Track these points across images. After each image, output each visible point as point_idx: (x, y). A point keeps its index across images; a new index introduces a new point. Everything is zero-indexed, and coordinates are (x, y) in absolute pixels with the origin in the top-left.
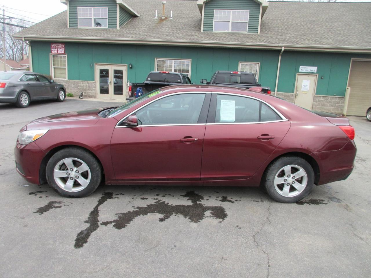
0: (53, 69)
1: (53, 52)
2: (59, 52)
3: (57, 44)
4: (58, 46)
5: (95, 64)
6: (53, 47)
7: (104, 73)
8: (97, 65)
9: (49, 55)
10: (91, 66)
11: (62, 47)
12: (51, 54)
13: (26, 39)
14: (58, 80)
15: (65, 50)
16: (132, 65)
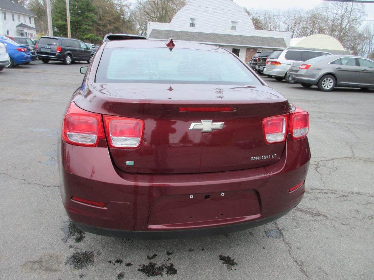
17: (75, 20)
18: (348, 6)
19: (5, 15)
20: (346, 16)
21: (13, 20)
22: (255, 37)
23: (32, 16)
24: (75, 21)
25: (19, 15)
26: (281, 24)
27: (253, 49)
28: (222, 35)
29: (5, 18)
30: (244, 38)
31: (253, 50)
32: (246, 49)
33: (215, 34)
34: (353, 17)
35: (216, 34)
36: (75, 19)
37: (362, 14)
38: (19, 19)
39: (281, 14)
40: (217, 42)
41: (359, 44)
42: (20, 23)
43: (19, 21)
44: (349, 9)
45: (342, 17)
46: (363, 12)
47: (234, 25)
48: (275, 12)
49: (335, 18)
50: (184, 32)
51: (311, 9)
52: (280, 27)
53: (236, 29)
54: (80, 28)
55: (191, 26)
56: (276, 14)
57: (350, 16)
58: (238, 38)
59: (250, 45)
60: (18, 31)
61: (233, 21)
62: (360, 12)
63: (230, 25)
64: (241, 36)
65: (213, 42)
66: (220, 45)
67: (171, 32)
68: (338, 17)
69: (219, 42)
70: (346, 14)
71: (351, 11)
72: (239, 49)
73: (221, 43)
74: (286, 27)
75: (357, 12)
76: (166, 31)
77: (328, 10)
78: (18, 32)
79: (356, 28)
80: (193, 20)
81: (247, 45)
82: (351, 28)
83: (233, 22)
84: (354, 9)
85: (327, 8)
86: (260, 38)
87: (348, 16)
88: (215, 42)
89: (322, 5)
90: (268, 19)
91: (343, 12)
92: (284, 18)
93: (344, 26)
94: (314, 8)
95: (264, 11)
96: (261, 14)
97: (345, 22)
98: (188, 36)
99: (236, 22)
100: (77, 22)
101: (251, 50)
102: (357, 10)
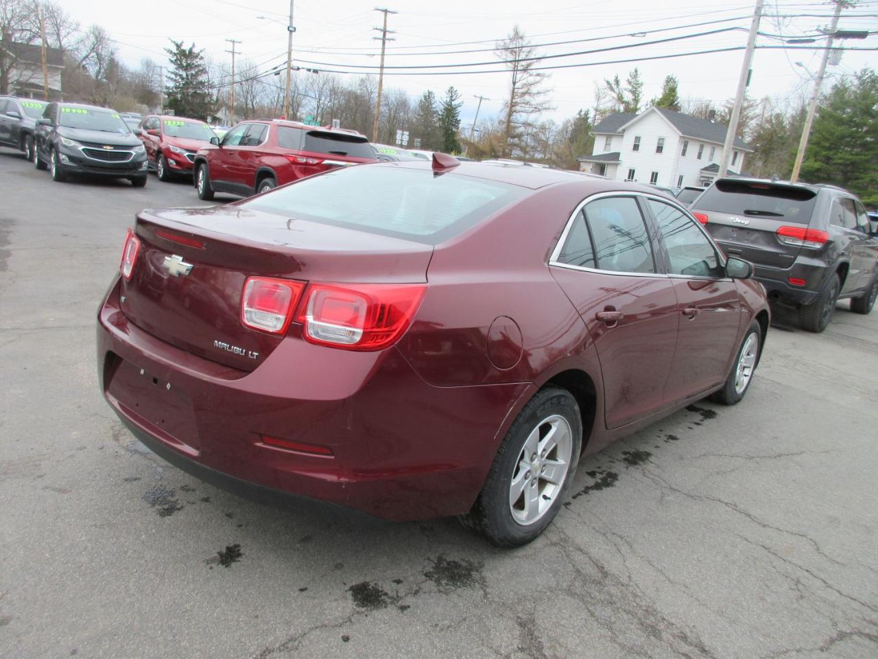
17: (848, 160)
19: (686, 146)
21: (699, 157)
23: (740, 150)
24: (848, 162)
25: (714, 148)
29: (684, 153)
36: (850, 157)
38: (712, 154)
42: (711, 163)
43: (711, 160)
54: (857, 179)
60: (701, 179)
78: (700, 181)
100: (853, 164)
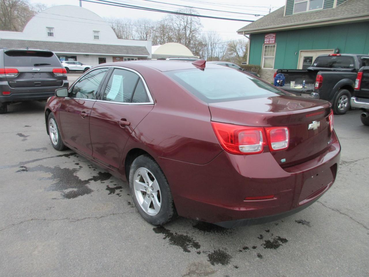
0: (264, 59)
1: (265, 42)
2: (270, 42)
3: (269, 35)
4: (270, 36)
5: (300, 52)
6: (266, 38)
7: (308, 60)
8: (302, 52)
9: (262, 46)
10: (296, 54)
11: (274, 37)
12: (264, 45)
13: (246, 33)
14: (266, 70)
15: (275, 40)
16: (338, 49)
18: (188, 18)
20: (188, 27)
22: (119, 45)
26: (134, 33)
27: (119, 57)
28: (85, 45)
30: (108, 48)
31: (119, 59)
32: (112, 58)
33: (77, 43)
34: (193, 28)
35: (79, 43)
37: (200, 25)
39: (132, 24)
40: (81, 52)
41: (200, 50)
44: (189, 22)
45: (185, 27)
46: (200, 24)
47: (96, 35)
48: (126, 22)
49: (180, 28)
50: (42, 41)
51: (160, 20)
52: (134, 36)
53: (98, 39)
55: (48, 35)
56: (128, 23)
57: (190, 26)
58: (102, 47)
59: (116, 54)
61: (95, 30)
62: (198, 24)
63: (93, 34)
64: (105, 46)
65: (77, 52)
66: (84, 54)
67: (26, 42)
68: (182, 27)
69: (84, 52)
70: (188, 25)
71: (191, 23)
72: (105, 58)
73: (85, 52)
74: (139, 36)
75: (195, 24)
76: (19, 40)
77: (173, 22)
79: (197, 37)
80: (50, 28)
81: (113, 54)
82: (193, 36)
83: (95, 32)
84: (193, 21)
85: (172, 20)
86: (124, 47)
87: (189, 27)
88: (79, 52)
89: (168, 17)
90: (121, 28)
91: (186, 24)
92: (136, 28)
93: (187, 35)
94: (162, 19)
95: (116, 20)
96: (113, 23)
97: (188, 32)
98: (48, 46)
99: (98, 32)
101: (117, 59)
102: (195, 22)
